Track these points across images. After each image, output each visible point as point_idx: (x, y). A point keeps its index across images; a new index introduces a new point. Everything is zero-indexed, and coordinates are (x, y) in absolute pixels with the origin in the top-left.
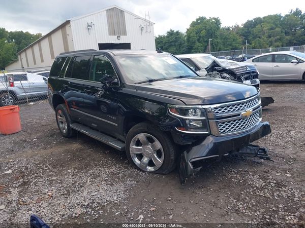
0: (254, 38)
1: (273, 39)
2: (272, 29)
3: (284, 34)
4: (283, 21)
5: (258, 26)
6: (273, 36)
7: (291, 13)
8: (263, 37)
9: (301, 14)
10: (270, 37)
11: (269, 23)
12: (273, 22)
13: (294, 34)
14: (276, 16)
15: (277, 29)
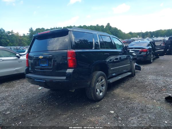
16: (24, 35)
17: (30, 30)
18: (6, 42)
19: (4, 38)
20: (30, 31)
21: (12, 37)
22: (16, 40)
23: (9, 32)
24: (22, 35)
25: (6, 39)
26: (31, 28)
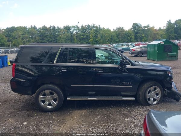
0: (14, 38)
1: (25, 40)
2: (23, 35)
3: (30, 38)
4: (28, 31)
5: (15, 32)
6: (25, 39)
7: (32, 27)
8: (19, 39)
9: (36, 29)
10: (23, 39)
11: (21, 31)
12: (23, 30)
13: (35, 39)
14: (24, 27)
15: (26, 35)
16: (160, 28)
17: (168, 22)
18: (141, 36)
19: (140, 33)
20: (167, 24)
21: (147, 32)
22: (151, 34)
23: (145, 27)
24: (158, 29)
25: (141, 33)
26: (170, 21)
